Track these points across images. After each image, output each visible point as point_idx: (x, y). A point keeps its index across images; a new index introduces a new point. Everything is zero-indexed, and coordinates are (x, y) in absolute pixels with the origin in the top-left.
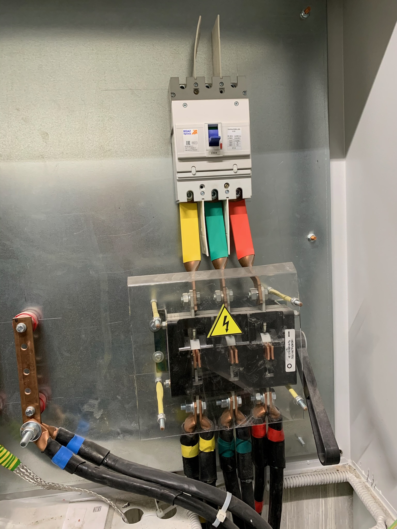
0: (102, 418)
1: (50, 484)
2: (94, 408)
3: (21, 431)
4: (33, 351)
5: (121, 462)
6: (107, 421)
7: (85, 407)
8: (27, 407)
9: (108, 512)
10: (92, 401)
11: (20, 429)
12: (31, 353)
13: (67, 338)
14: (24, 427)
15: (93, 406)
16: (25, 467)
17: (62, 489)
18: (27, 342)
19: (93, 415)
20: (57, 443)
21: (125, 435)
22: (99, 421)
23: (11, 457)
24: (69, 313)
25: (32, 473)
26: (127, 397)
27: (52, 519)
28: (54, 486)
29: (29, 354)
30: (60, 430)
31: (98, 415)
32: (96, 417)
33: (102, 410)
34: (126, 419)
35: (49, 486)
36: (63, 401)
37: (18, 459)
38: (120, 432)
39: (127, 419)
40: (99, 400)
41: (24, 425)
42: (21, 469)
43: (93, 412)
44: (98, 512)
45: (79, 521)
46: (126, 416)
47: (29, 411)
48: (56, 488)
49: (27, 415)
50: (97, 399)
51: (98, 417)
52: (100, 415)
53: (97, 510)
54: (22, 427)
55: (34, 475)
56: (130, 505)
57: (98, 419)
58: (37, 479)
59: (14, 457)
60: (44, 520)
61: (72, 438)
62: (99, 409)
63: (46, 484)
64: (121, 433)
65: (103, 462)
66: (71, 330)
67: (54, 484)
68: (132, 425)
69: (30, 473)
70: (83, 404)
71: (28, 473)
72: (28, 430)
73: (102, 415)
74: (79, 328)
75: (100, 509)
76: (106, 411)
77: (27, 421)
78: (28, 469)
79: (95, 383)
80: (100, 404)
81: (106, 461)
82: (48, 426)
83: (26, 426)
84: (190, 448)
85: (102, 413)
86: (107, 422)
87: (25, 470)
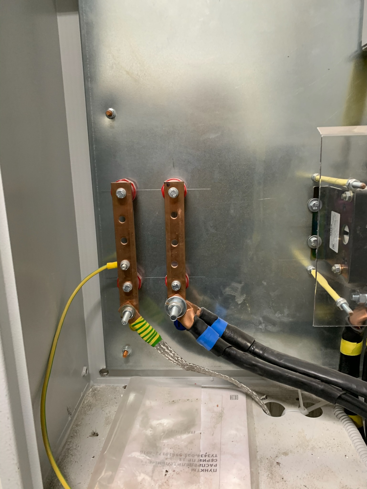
0: (244, 304)
1: (191, 364)
2: (236, 292)
3: (165, 305)
4: (183, 221)
5: (270, 351)
6: (250, 307)
7: (227, 290)
8: (173, 280)
9: (247, 402)
10: (234, 284)
11: (165, 303)
12: (181, 222)
13: (214, 212)
14: (169, 301)
15: (235, 290)
16: (166, 344)
17: (201, 372)
18: (178, 210)
19: (235, 299)
20: (203, 322)
21: (267, 325)
22: (241, 307)
23: (153, 332)
24: (219, 184)
25: (172, 350)
26: (273, 284)
27: (188, 401)
28: (194, 367)
29: (179, 224)
30: (203, 310)
31: (240, 300)
32: (238, 302)
33: (245, 295)
34: (270, 308)
35: (189, 367)
36: (204, 281)
37: (160, 335)
38: (262, 321)
39: (272, 308)
40: (242, 284)
41: (170, 299)
42: (162, 346)
43: (235, 296)
44: (235, 400)
45: (218, 406)
46: (271, 304)
47: (175, 285)
48: (195, 369)
49: (174, 289)
50: (240, 282)
51: (239, 302)
52: (242, 300)
53: (234, 398)
54: (167, 301)
55: (175, 353)
56: (268, 398)
57: (240, 304)
58: (178, 357)
59: (155, 333)
60: (180, 401)
61: (216, 320)
62: (242, 293)
63: (187, 364)
64: (263, 323)
65: (250, 349)
66: (219, 204)
67: (194, 365)
68: (276, 315)
69: (171, 351)
70: (225, 287)
71: (168, 350)
72: (174, 305)
73: (244, 300)
74: (228, 202)
75: (237, 397)
76: (249, 297)
77: (172, 296)
78: (168, 347)
79: (240, 265)
80: (243, 288)
81: (253, 349)
82: (192, 304)
83: (171, 301)
84: (355, 345)
85: (244, 299)
86: (249, 309)
87: (166, 347)
